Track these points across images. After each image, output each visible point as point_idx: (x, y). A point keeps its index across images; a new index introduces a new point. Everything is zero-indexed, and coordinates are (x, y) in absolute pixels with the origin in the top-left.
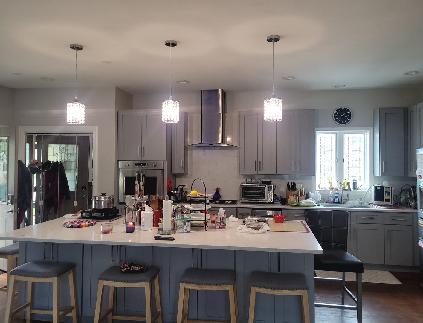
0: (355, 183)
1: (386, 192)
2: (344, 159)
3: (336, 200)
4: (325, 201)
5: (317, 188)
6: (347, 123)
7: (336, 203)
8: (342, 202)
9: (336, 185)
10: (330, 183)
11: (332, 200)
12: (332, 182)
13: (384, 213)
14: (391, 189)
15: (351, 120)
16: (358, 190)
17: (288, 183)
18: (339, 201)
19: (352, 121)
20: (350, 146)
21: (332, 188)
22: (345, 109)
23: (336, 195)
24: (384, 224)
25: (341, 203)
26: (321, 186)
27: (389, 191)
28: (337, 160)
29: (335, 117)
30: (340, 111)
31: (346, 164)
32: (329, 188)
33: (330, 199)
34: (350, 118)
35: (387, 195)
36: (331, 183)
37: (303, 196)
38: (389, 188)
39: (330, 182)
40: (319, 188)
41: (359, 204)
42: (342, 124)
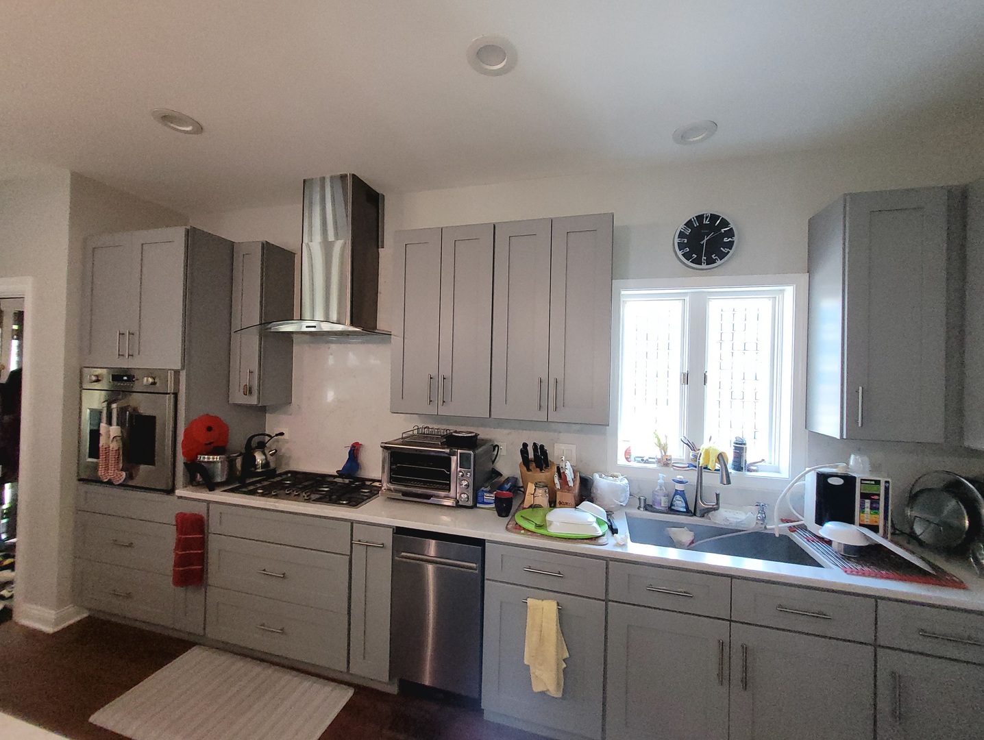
0: (740, 449)
1: (864, 496)
2: (705, 377)
3: (680, 505)
4: (642, 505)
5: (621, 460)
6: (719, 262)
7: (677, 512)
8: (698, 510)
9: (678, 452)
10: (660, 445)
11: (664, 502)
12: (666, 445)
13: (876, 599)
14: (887, 489)
15: (731, 252)
16: (748, 470)
17: (525, 445)
18: (687, 507)
19: (736, 257)
20: (727, 337)
21: (666, 463)
22: (714, 217)
23: (679, 487)
24: (876, 646)
25: (694, 514)
26: (634, 454)
27: (879, 495)
28: (686, 379)
29: (681, 246)
30: (696, 224)
31: (711, 389)
32: (659, 461)
33: (658, 498)
34: (730, 245)
35: (867, 510)
36: (664, 448)
37: (569, 489)
38: (878, 482)
39: (663, 442)
40: (627, 459)
41: (753, 525)
42: (704, 266)
